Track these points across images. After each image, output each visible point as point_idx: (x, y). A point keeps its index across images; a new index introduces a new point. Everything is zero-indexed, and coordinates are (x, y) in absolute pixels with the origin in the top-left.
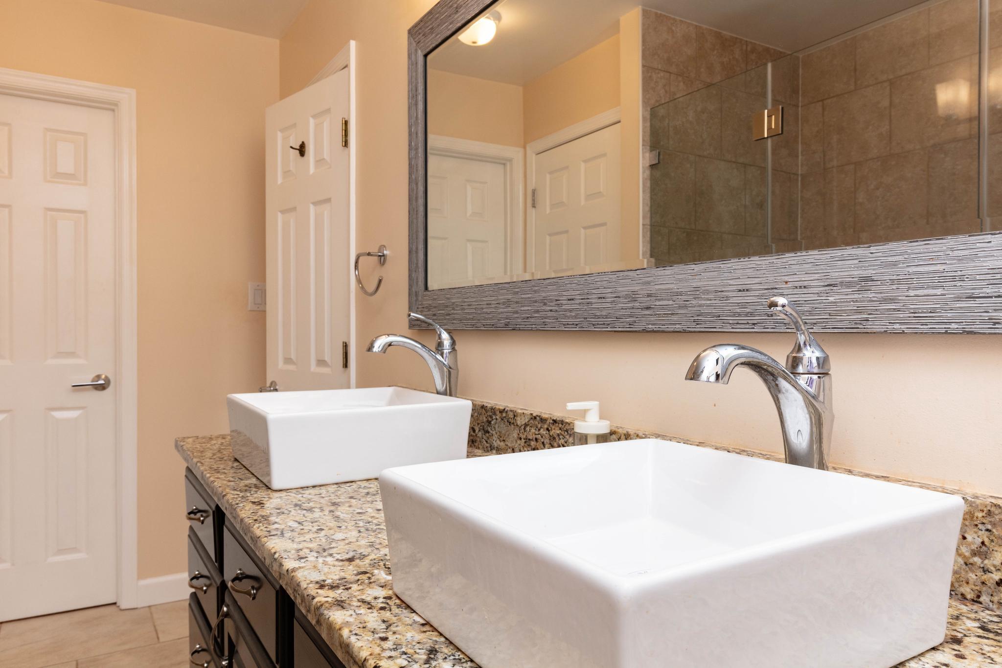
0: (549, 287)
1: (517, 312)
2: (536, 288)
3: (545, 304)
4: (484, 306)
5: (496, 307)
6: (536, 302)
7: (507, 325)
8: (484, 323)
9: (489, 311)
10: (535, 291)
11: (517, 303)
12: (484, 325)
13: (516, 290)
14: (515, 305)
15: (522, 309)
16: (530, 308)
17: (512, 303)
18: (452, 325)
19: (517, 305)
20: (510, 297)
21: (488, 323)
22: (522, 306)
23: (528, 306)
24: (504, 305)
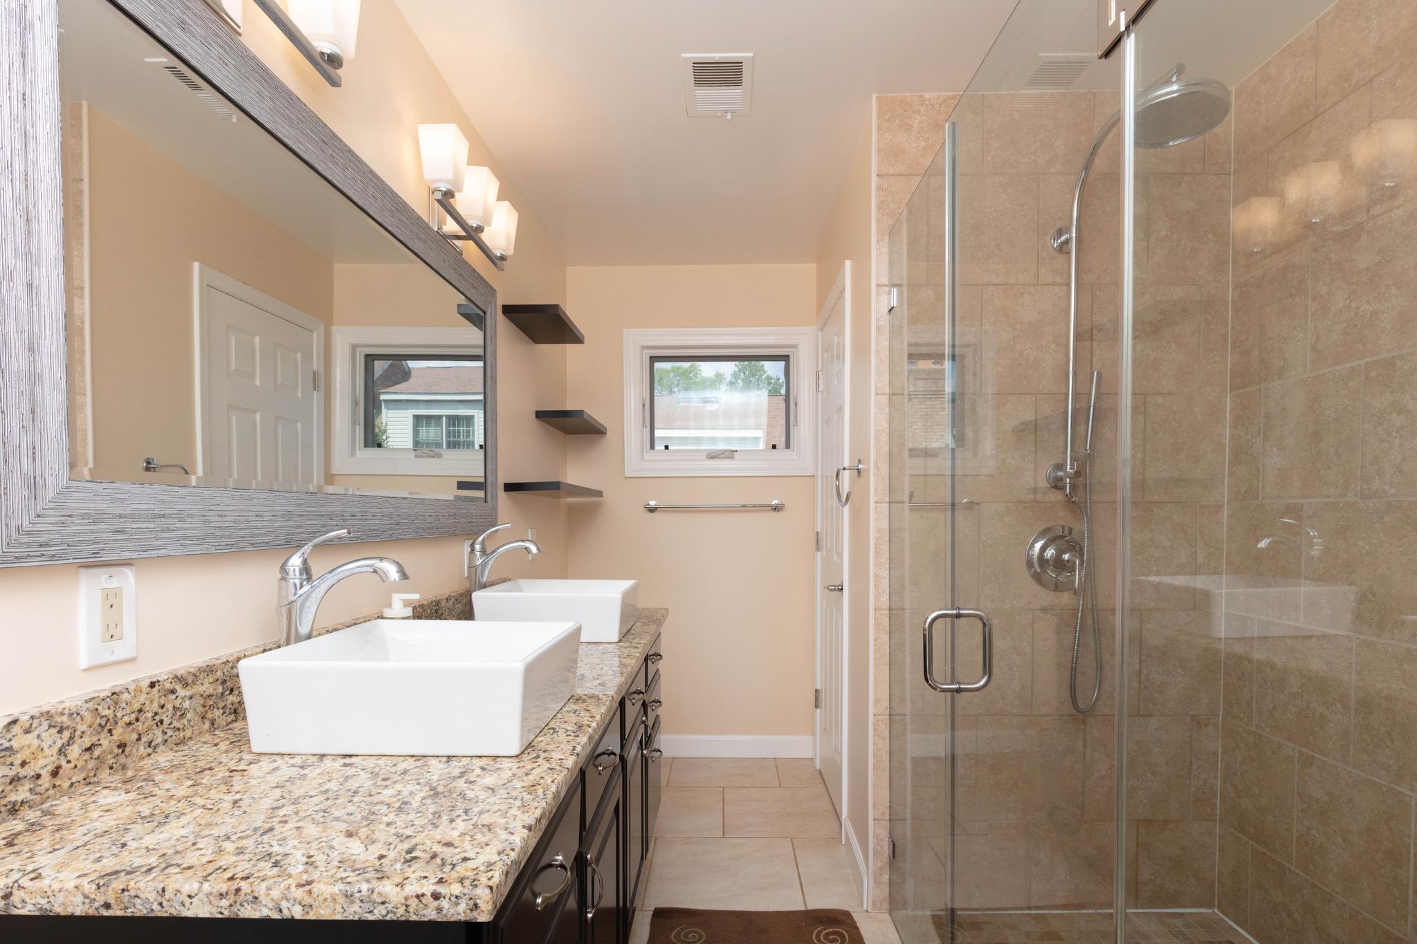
0: (335, 502)
1: (301, 527)
2: (322, 502)
3: (331, 519)
4: (251, 519)
5: (270, 521)
6: (322, 516)
7: (289, 542)
8: (252, 542)
9: (259, 524)
10: (322, 505)
11: (301, 516)
12: (252, 544)
13: (299, 501)
14: (299, 519)
15: (307, 523)
16: (316, 522)
17: (295, 516)
18: (181, 548)
19: (301, 519)
20: (291, 509)
21: (259, 541)
22: (307, 520)
23: (314, 520)
24: (283, 517)
